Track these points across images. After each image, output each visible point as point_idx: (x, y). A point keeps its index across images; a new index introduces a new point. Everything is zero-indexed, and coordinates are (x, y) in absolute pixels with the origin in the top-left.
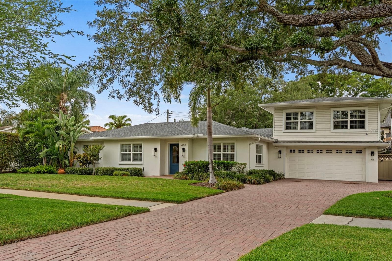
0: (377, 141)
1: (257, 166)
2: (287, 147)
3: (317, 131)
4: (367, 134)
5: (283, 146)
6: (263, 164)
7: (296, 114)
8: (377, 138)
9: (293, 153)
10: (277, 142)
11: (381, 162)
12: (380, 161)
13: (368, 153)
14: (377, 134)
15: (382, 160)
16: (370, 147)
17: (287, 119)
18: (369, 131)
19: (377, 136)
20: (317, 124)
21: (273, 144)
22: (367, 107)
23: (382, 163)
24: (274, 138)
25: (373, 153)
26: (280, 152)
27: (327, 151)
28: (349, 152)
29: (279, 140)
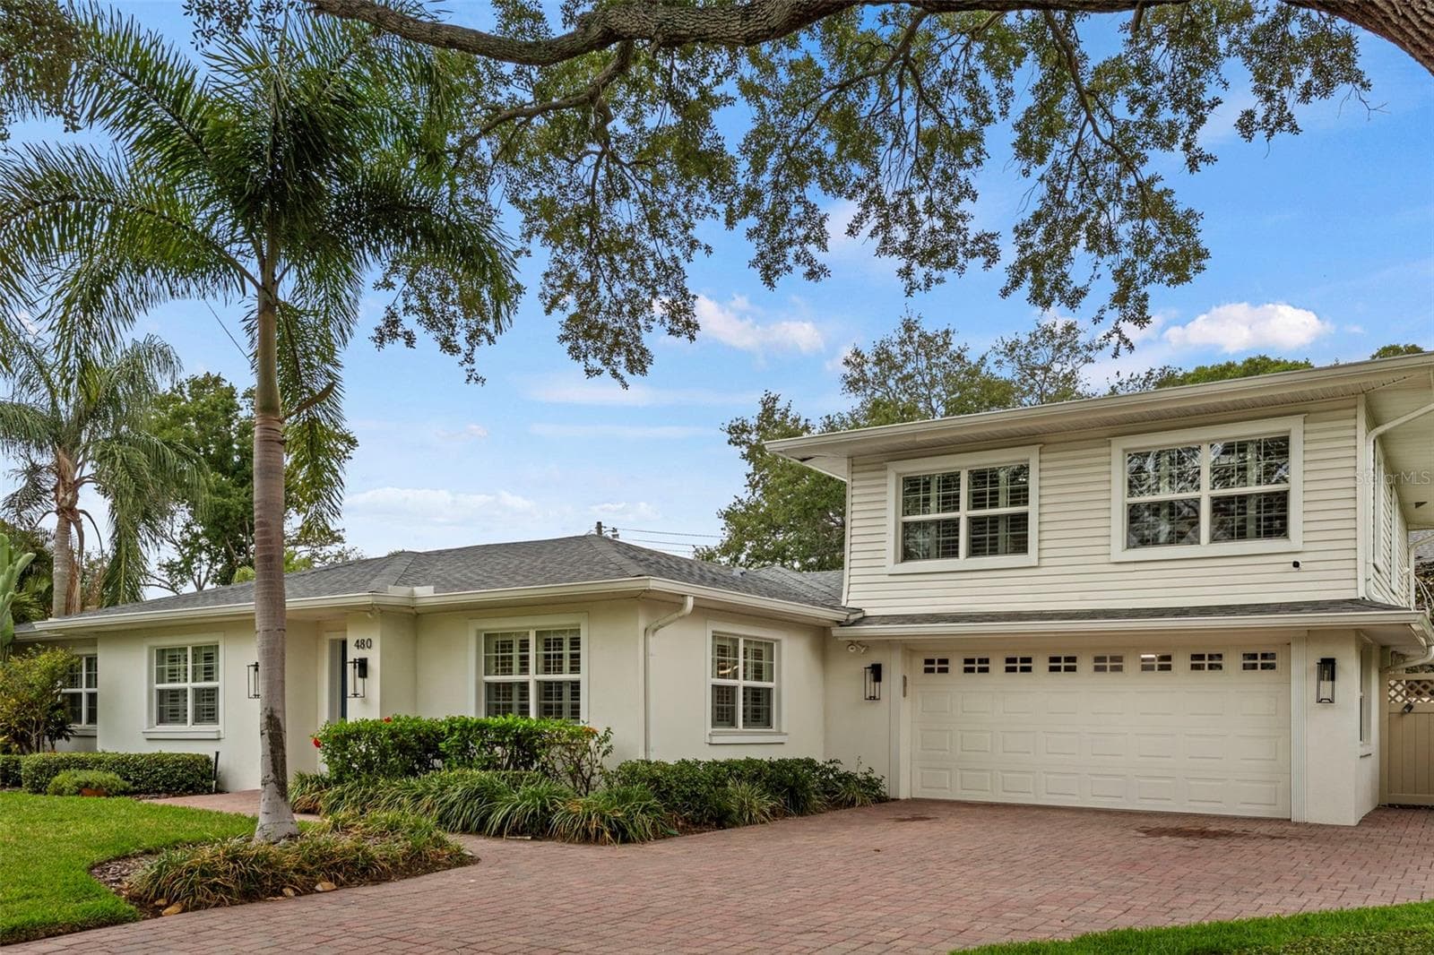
0: (1351, 601)
1: (716, 740)
2: (907, 647)
3: (1045, 562)
4: (1296, 564)
5: (888, 643)
6: (780, 733)
7: (950, 481)
8: (1351, 584)
9: (936, 677)
10: (864, 619)
11: (1403, 713)
12: (1399, 708)
13: (1302, 666)
14: (1351, 564)
15: (1410, 707)
16: (1312, 635)
17: (909, 506)
18: (1309, 547)
19: (1351, 574)
20: (1044, 527)
21: (836, 632)
22: (1300, 418)
23: (1409, 717)
24: (851, 605)
25: (1328, 668)
26: (876, 672)
27: (1097, 659)
28: (1205, 660)
29: (869, 612)
